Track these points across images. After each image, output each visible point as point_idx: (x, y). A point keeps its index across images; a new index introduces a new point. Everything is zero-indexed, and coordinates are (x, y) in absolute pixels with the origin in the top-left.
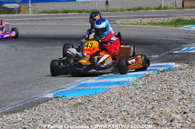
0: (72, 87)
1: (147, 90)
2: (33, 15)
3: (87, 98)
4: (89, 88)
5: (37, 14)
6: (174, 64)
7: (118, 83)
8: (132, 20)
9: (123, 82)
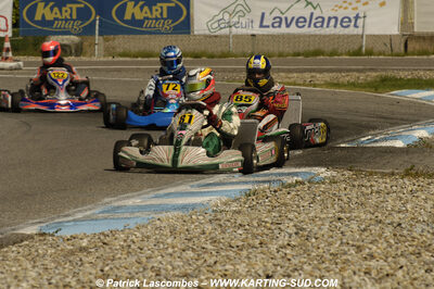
0: (88, 213)
1: (229, 224)
2: (102, 59)
3: (102, 237)
4: (117, 216)
5: (110, 58)
6: (323, 170)
7: (184, 207)
8: (295, 75)
9: (193, 207)
